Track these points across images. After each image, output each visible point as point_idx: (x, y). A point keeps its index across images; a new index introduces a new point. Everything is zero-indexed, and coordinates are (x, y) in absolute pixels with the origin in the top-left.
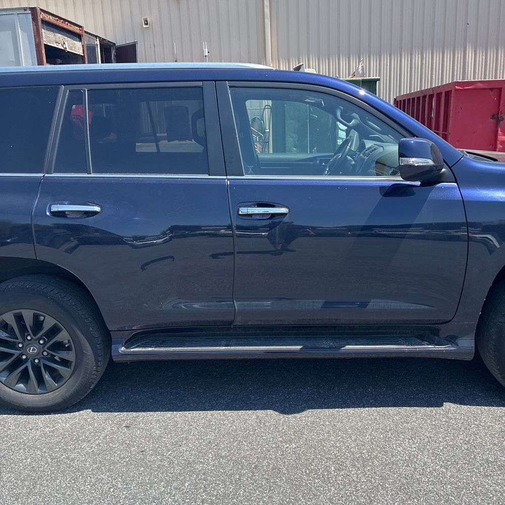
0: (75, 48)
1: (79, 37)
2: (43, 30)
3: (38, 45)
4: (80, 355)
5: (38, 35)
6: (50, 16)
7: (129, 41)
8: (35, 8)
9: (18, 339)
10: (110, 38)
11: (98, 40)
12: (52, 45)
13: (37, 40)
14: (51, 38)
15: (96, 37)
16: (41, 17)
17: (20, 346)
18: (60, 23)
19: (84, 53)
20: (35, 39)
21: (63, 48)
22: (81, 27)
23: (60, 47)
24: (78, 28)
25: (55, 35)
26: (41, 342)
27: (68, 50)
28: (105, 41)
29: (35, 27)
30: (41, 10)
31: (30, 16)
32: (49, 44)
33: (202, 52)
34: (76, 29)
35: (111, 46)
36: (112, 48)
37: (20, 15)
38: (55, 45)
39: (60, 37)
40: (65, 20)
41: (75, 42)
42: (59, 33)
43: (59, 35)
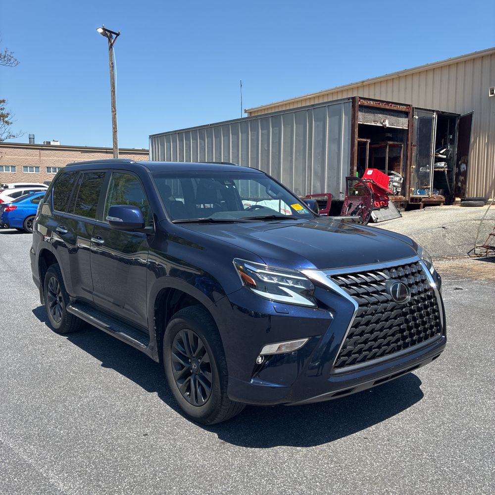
0: (398, 123)
1: (406, 114)
2: (359, 113)
5: (354, 118)
6: (371, 102)
8: (354, 97)
11: (435, 113)
12: (369, 124)
14: (366, 119)
15: (433, 111)
16: (359, 103)
18: (382, 106)
19: (408, 127)
20: (352, 121)
21: (382, 125)
22: (409, 105)
23: (379, 124)
24: (405, 107)
25: (375, 116)
27: (387, 126)
28: (445, 114)
29: (353, 111)
30: (360, 97)
31: (351, 104)
32: (365, 123)
34: (403, 108)
35: (456, 117)
36: (457, 118)
37: (346, 104)
38: (372, 124)
40: (388, 103)
41: (400, 119)
42: (380, 113)
43: (380, 115)
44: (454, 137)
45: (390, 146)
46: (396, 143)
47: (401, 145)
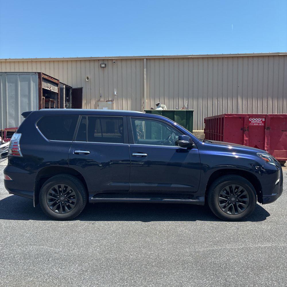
0: (55, 89)
1: (56, 84)
2: (43, 82)
3: (40, 88)
4: (78, 200)
5: (40, 84)
6: (46, 76)
7: (79, 86)
8: (40, 73)
9: (58, 194)
10: (70, 85)
12: (46, 88)
13: (40, 87)
14: (46, 86)
15: (64, 84)
16: (43, 76)
17: (58, 197)
18: (50, 79)
19: (58, 92)
20: (39, 86)
21: (50, 90)
22: (58, 80)
23: (49, 89)
26: (65, 196)
27: (52, 90)
28: (67, 86)
29: (39, 81)
30: (43, 73)
31: (37, 76)
32: (44, 88)
33: (114, 93)
34: (56, 81)
35: (70, 88)
36: (70, 89)
37: (33, 75)
38: (47, 89)
39: (49, 85)
40: (52, 78)
41: (55, 87)
42: (49, 83)
43: (49, 84)
44: (69, 98)
45: (51, 101)
46: (53, 100)
47: (54, 101)
